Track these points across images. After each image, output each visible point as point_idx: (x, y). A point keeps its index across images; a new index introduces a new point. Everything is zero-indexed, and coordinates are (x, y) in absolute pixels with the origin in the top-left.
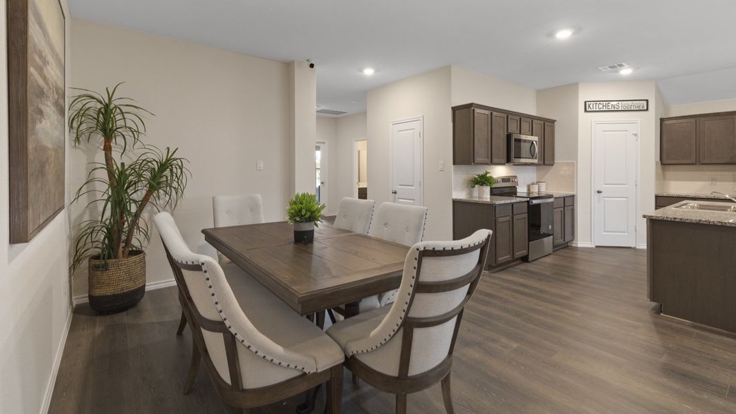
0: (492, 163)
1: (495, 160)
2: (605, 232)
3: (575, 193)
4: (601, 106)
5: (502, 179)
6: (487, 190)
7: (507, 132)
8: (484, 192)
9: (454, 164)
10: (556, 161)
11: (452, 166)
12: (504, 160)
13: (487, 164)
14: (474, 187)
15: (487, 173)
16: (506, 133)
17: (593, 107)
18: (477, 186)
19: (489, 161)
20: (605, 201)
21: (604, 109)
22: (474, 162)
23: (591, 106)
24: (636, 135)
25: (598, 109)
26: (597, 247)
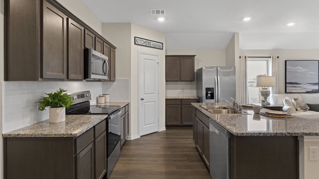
0: (68, 79)
1: (71, 76)
2: (145, 125)
3: (129, 101)
4: (143, 42)
5: (78, 96)
6: (62, 111)
7: (85, 47)
8: (58, 114)
9: (7, 79)
10: (116, 78)
11: (4, 83)
12: (81, 76)
13: (62, 80)
14: (43, 109)
15: (61, 91)
16: (83, 48)
17: (139, 41)
18: (47, 108)
19: (64, 76)
20: (145, 105)
21: (144, 45)
22: (42, 77)
23: (138, 41)
24: (158, 63)
25: (141, 44)
26: (141, 136)
